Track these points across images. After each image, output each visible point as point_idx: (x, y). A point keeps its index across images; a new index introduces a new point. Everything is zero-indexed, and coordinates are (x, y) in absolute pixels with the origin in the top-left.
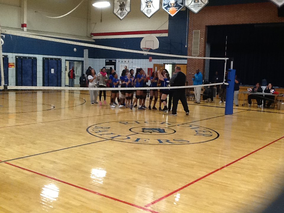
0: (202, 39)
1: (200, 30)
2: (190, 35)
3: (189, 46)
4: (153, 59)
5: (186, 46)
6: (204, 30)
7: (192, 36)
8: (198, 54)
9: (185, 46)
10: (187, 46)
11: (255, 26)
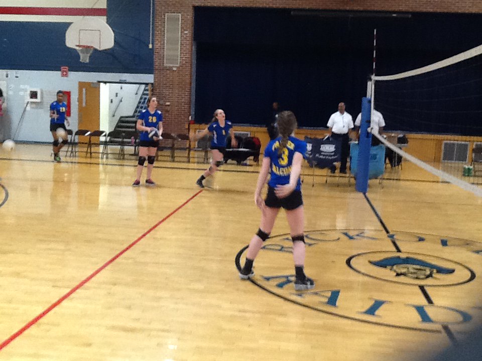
0: (186, 32)
1: (180, 15)
2: (158, 23)
3: (157, 46)
4: (69, 70)
5: (150, 46)
6: (190, 16)
7: (163, 24)
8: (178, 64)
9: (148, 46)
10: (153, 47)
11: (292, 13)
